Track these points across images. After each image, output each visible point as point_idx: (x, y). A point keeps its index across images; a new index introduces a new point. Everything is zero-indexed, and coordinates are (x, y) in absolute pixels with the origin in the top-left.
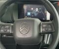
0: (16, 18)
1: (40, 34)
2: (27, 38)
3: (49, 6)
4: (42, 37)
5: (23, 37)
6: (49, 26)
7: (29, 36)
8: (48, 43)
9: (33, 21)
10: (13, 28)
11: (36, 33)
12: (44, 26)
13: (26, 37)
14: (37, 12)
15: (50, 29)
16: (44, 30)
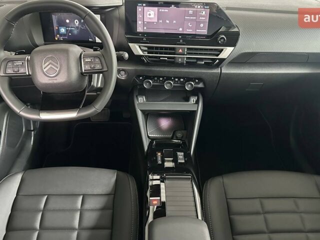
0: (39, 39)
1: (82, 74)
2: (59, 84)
3: (93, 23)
4: (87, 78)
5: (51, 82)
6: (97, 60)
7: (61, 79)
8: (99, 85)
9: (66, 51)
10: (31, 64)
11: (74, 74)
12: (88, 60)
13: (55, 82)
14: (77, 28)
15: (98, 67)
16: (88, 67)
